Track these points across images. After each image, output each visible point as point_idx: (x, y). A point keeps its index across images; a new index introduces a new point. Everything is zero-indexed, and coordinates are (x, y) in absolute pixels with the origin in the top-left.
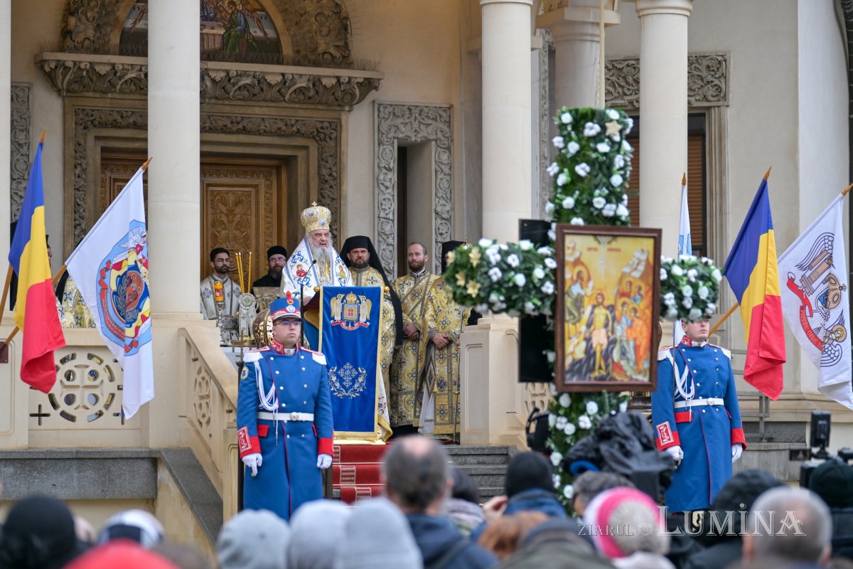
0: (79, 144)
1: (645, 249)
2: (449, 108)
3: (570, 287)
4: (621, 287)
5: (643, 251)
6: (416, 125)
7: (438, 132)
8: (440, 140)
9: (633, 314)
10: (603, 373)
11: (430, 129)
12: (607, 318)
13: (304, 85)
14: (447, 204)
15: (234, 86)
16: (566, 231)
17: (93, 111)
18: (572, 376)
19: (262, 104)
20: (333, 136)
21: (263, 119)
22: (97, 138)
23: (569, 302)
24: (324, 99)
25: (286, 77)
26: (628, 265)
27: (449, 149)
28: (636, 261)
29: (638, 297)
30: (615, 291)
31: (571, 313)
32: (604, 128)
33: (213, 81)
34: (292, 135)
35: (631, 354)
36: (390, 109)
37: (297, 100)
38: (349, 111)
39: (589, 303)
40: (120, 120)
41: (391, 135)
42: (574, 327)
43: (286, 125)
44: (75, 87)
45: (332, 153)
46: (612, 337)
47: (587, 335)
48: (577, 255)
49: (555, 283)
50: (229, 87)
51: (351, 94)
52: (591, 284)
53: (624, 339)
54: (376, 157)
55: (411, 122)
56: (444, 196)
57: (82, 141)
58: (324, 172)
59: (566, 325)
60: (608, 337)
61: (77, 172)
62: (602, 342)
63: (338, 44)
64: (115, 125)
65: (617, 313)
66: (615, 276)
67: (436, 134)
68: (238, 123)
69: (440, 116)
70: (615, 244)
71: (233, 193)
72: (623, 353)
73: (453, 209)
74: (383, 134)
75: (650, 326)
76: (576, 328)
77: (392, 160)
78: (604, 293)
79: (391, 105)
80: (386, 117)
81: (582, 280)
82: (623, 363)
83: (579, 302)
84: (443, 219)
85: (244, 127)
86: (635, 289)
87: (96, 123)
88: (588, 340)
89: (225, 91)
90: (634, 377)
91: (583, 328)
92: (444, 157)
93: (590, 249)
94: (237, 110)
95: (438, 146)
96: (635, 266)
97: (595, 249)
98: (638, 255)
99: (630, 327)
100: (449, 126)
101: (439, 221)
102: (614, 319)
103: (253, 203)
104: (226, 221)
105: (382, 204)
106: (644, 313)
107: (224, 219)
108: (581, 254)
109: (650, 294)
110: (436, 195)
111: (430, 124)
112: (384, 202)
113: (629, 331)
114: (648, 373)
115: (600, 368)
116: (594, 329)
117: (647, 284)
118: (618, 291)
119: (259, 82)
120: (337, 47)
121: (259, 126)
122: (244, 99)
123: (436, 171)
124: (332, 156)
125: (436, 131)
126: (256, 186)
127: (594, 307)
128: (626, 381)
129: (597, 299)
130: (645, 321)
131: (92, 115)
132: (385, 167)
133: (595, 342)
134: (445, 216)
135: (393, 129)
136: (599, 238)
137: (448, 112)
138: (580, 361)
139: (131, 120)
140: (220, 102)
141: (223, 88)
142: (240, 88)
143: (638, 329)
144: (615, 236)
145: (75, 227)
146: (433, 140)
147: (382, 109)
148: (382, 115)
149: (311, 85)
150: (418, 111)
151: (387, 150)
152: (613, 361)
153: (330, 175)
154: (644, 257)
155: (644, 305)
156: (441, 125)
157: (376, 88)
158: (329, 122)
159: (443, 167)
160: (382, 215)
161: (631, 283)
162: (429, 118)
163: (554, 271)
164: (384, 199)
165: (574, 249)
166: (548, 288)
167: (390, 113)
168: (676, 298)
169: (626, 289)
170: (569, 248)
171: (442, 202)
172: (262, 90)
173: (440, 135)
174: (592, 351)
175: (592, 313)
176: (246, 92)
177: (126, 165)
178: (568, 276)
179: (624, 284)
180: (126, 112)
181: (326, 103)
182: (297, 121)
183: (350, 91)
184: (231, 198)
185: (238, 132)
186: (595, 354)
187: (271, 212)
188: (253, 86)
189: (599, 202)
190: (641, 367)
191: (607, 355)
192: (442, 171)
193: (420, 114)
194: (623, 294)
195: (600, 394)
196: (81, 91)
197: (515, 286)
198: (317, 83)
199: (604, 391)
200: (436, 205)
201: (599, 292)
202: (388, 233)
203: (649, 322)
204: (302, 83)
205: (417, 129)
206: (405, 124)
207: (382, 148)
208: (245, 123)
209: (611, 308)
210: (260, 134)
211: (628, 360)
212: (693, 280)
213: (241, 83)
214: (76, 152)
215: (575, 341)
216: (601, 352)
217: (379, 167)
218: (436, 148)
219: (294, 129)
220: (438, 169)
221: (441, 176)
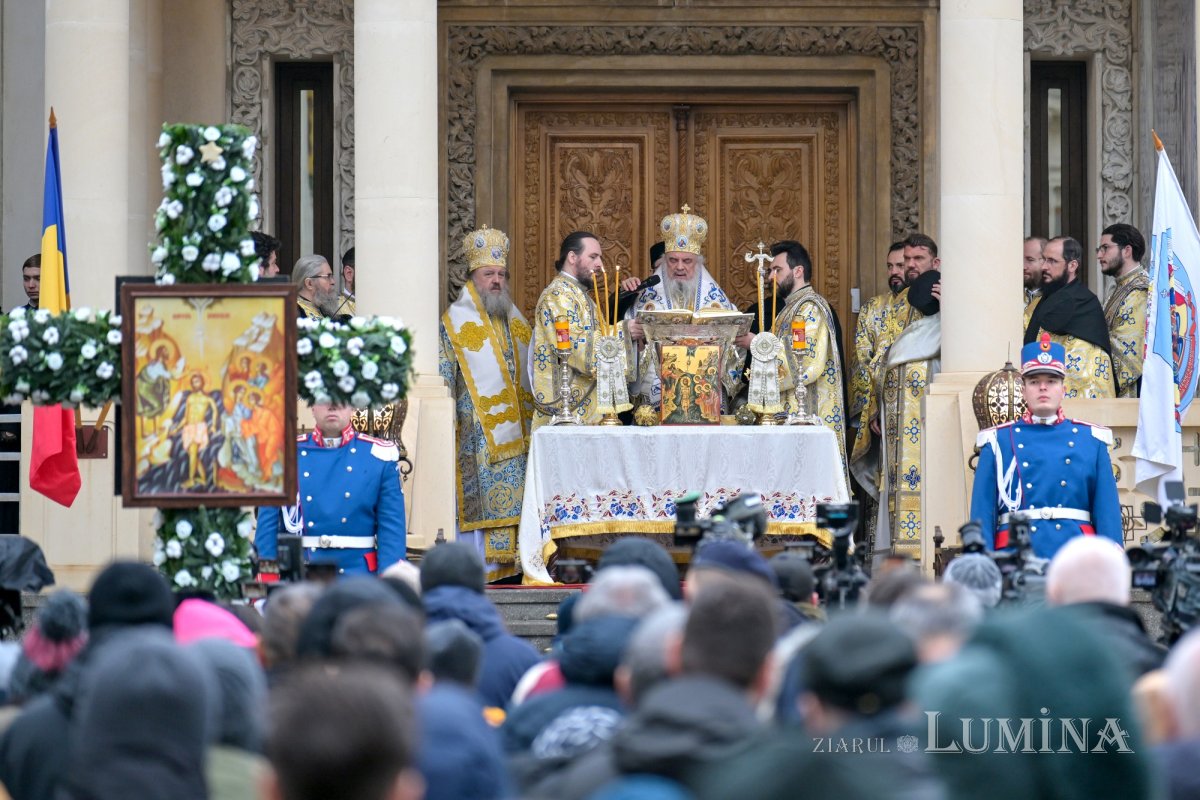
0: (458, 86)
1: (271, 313)
3: (145, 368)
4: (231, 367)
5: (266, 316)
6: (1064, 27)
7: (1107, 36)
8: (1111, 50)
9: (253, 402)
10: (202, 482)
11: (1091, 32)
12: (209, 407)
14: (1124, 163)
16: (134, 294)
17: (482, 28)
18: (150, 487)
20: (911, 52)
21: (782, 28)
22: (496, 73)
23: (142, 389)
26: (243, 335)
27: (1128, 65)
28: (257, 331)
29: (260, 378)
30: (223, 371)
31: (145, 403)
32: (198, 154)
34: (839, 53)
35: (250, 455)
39: (179, 388)
40: (528, 41)
42: (151, 421)
43: (825, 37)
45: (909, 82)
46: (216, 434)
47: (174, 432)
48: (156, 324)
49: (117, 364)
52: (181, 364)
53: (238, 435)
56: (1120, 149)
57: (463, 80)
58: (899, 115)
59: (138, 420)
60: (210, 435)
61: (455, 131)
62: (198, 440)
64: (522, 50)
65: (226, 402)
66: (222, 350)
67: (1103, 40)
68: (739, 37)
69: (1112, 8)
70: (218, 308)
71: (771, 153)
72: (236, 455)
75: (282, 418)
76: (155, 423)
78: (205, 375)
81: (166, 357)
82: (236, 468)
83: (160, 389)
84: (1116, 189)
85: (749, 43)
86: (255, 368)
87: (489, 47)
88: (175, 439)
90: (257, 486)
91: (166, 422)
92: (1119, 80)
93: (177, 316)
94: (734, 15)
95: (1109, 61)
96: (254, 337)
97: (188, 316)
98: (258, 321)
99: (249, 419)
100: (1129, 26)
101: (1109, 194)
102: (221, 409)
103: (805, 169)
104: (756, 202)
106: (271, 400)
107: (754, 198)
108: (163, 323)
109: (281, 373)
110: (1103, 148)
111: (1093, 24)
113: (246, 426)
114: (281, 482)
115: (197, 475)
116: (187, 424)
117: (276, 361)
118: (228, 371)
121: (777, 39)
123: (1104, 106)
124: (908, 86)
125: (1104, 34)
126: (808, 140)
127: (187, 394)
128: (243, 492)
129: (192, 383)
130: (273, 411)
131: (480, 36)
133: (187, 440)
134: (1121, 184)
136: (191, 300)
138: (163, 466)
139: (549, 41)
143: (262, 422)
144: (219, 298)
145: (451, 224)
146: (1098, 51)
152: (218, 466)
153: (907, 119)
154: (269, 324)
155: (271, 389)
156: (1112, 25)
158: (904, 29)
159: (1117, 98)
161: (249, 361)
162: (1090, 12)
163: (118, 348)
165: (151, 316)
166: (104, 370)
168: (324, 377)
169: (241, 368)
170: (141, 316)
171: (1116, 159)
173: (1110, 42)
174: (182, 453)
175: (183, 402)
177: (575, 113)
178: (140, 352)
179: (237, 361)
180: (539, 27)
182: (844, 28)
184: (766, 162)
185: (740, 52)
186: (187, 457)
187: (836, 184)
189: (189, 253)
190: (269, 473)
191: (208, 458)
192: (1115, 106)
194: (235, 376)
195: (196, 510)
197: (48, 370)
199: (202, 507)
200: (1104, 166)
201: (195, 373)
203: (280, 411)
205: (1068, 33)
206: (1045, 26)
208: (750, 37)
209: (218, 395)
210: (782, 54)
211: (245, 464)
212: (355, 352)
214: (451, 97)
215: (153, 440)
216: (198, 455)
218: (1104, 66)
219: (841, 42)
220: (1107, 101)
221: (1111, 113)
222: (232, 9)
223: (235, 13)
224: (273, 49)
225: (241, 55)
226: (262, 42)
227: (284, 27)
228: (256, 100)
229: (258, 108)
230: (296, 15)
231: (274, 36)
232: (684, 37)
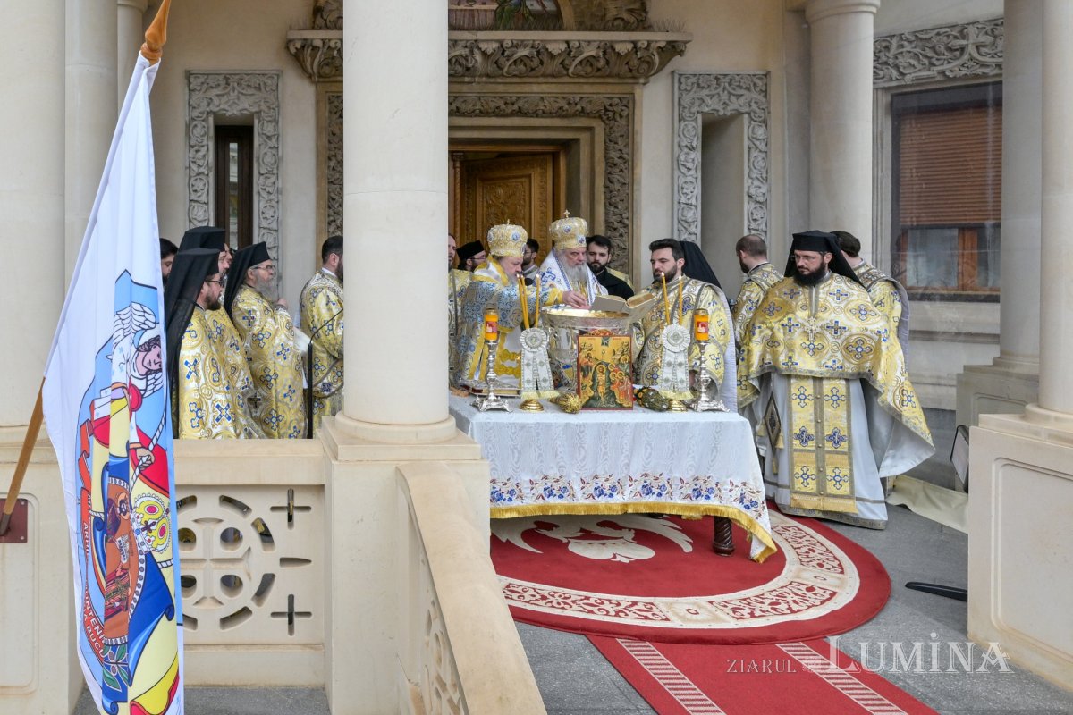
0: (334, 134)
2: (766, 76)
6: (725, 97)
7: (752, 104)
8: (755, 112)
11: (742, 100)
13: (593, 53)
14: (761, 185)
15: (508, 60)
19: (541, 80)
20: (625, 113)
21: (542, 98)
24: (615, 71)
25: (571, 45)
27: (765, 122)
33: (484, 54)
34: (575, 115)
36: (694, 80)
37: (582, 73)
38: (644, 84)
41: (694, 109)
43: (569, 103)
44: (327, 70)
45: (622, 133)
50: (502, 60)
51: (648, 62)
54: (676, 136)
55: (718, 94)
56: (759, 176)
58: (613, 154)
63: (632, 7)
67: (750, 106)
68: (513, 104)
69: (755, 85)
73: (769, 191)
74: (684, 108)
77: (695, 139)
79: (695, 75)
80: (689, 89)
84: (757, 202)
85: (519, 108)
89: (498, 67)
92: (760, 132)
94: (511, 89)
95: (752, 119)
100: (766, 96)
101: (753, 205)
105: (683, 188)
110: (749, 176)
111: (742, 95)
112: (685, 186)
119: (539, 53)
120: (631, 11)
121: (537, 106)
122: (520, 76)
123: (749, 148)
124: (622, 136)
125: (750, 102)
132: (687, 146)
134: (760, 199)
135: (697, 103)
137: (765, 80)
140: (492, 80)
141: (496, 63)
142: (515, 61)
145: (329, 224)
146: (746, 113)
147: (683, 80)
148: (683, 87)
149: (601, 54)
150: (727, 80)
151: (690, 127)
153: (621, 157)
156: (755, 95)
157: (681, 53)
158: (620, 98)
159: (758, 143)
160: (683, 200)
162: (741, 87)
164: (686, 182)
167: (693, 84)
171: (757, 183)
172: (542, 63)
173: (754, 107)
176: (522, 67)
181: (618, 76)
182: (582, 98)
183: (648, 59)
185: (513, 114)
188: (530, 58)
192: (757, 147)
193: (730, 84)
196: (334, 76)
198: (609, 50)
200: (749, 187)
202: (690, 220)
204: (590, 52)
205: (727, 102)
206: (712, 96)
207: (683, 124)
208: (520, 104)
210: (537, 116)
213: (516, 56)
214: (330, 142)
217: (679, 146)
218: (750, 123)
219: (579, 107)
220: (752, 145)
221: (755, 153)
222: (189, 83)
223: (191, 86)
224: (215, 109)
225: (195, 113)
226: (209, 105)
227: (223, 95)
228: (205, 142)
229: (206, 148)
230: (231, 87)
231: (216, 101)
232: (479, 103)
